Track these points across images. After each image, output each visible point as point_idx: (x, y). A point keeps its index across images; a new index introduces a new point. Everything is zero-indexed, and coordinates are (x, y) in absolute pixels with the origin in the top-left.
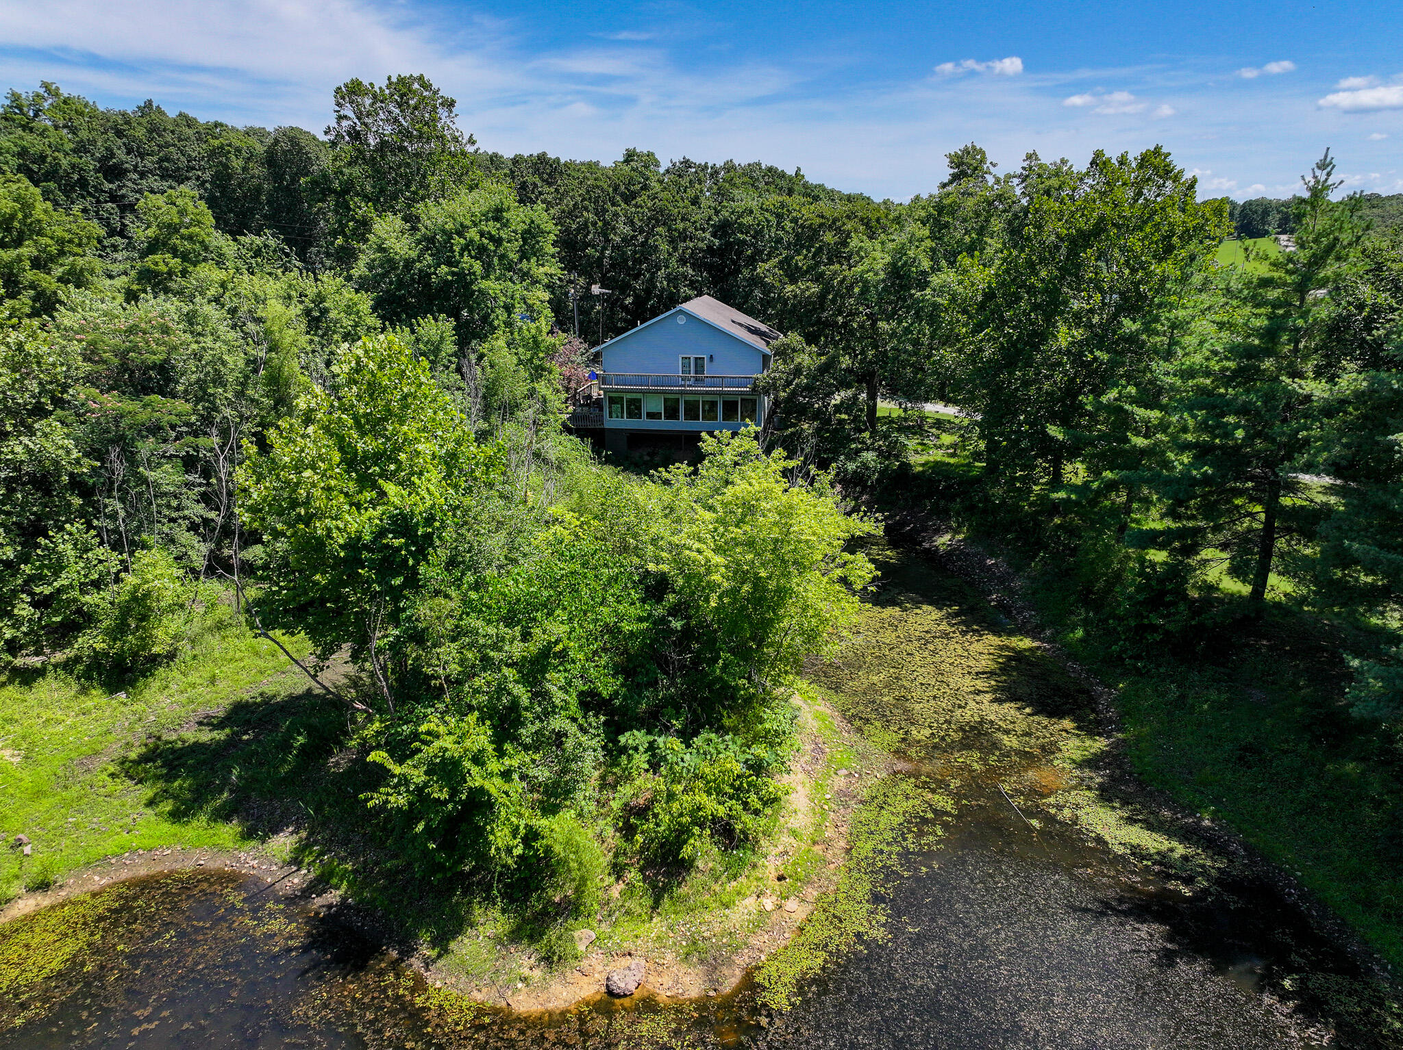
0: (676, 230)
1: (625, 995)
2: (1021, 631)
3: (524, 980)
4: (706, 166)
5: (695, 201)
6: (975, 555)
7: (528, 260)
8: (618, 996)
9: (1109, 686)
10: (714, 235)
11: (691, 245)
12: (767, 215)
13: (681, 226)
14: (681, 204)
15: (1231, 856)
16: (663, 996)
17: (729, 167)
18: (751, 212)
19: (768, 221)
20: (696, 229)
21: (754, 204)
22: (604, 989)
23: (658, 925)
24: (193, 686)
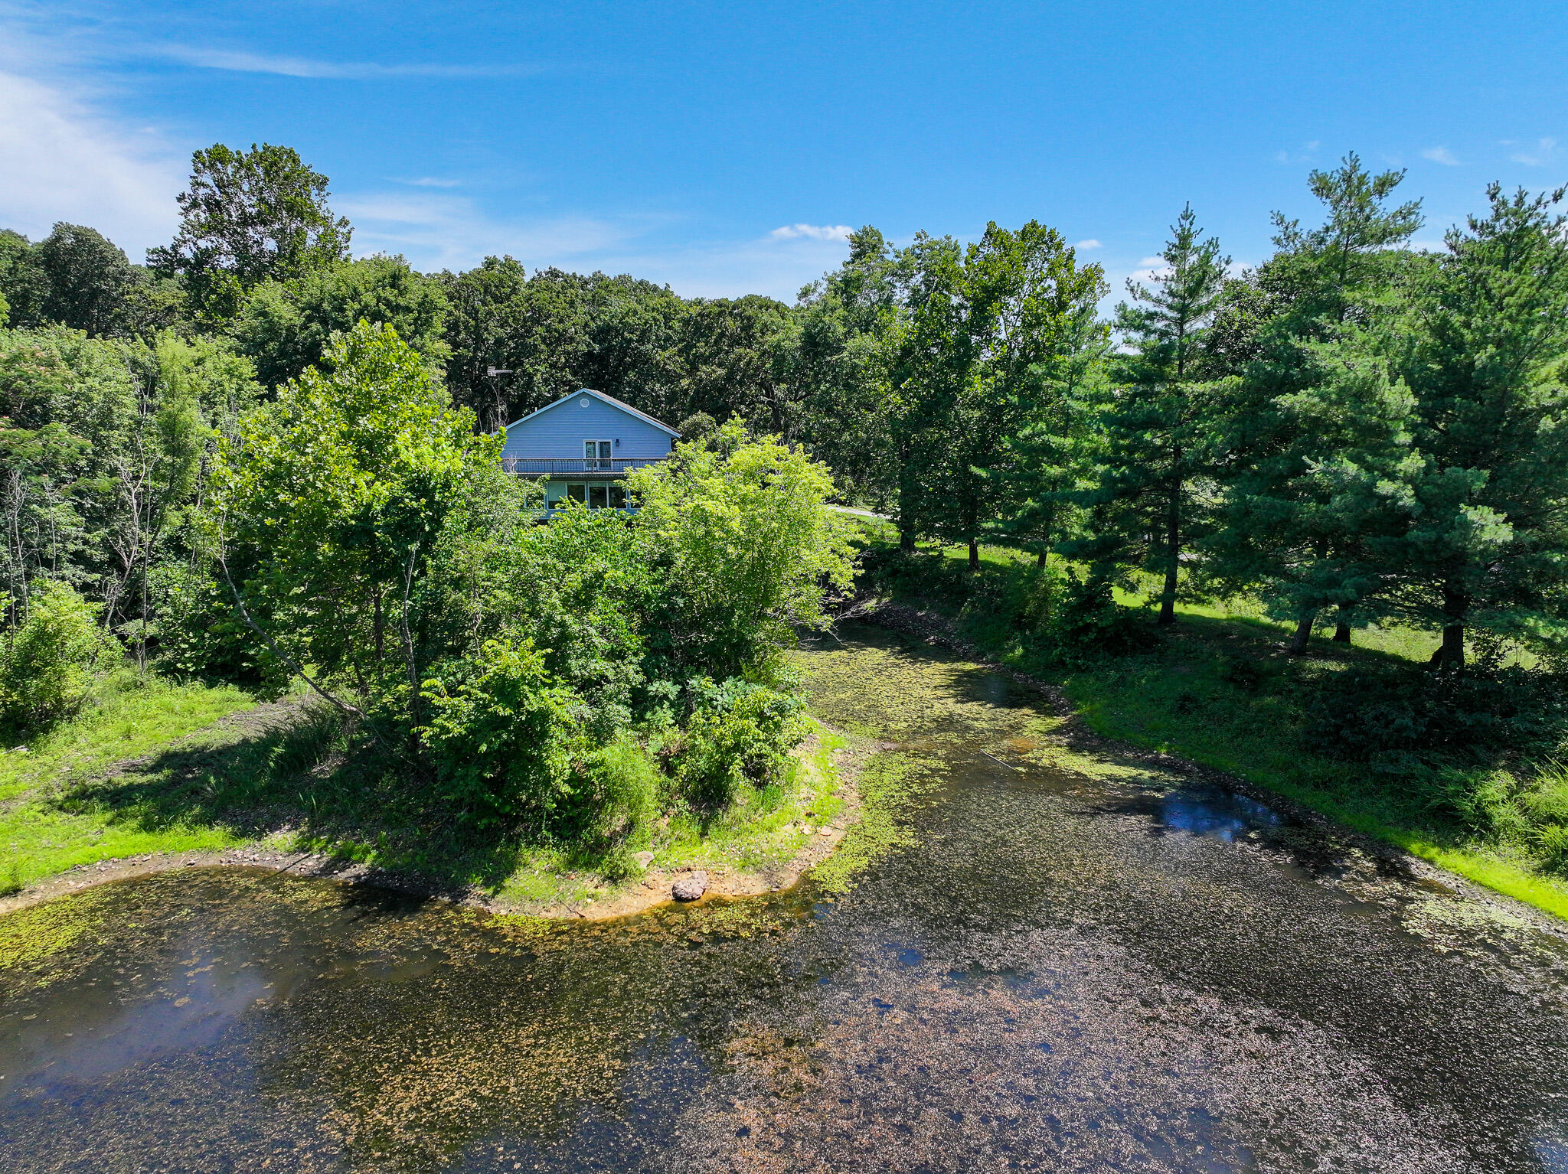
0: (555, 331)
1: (693, 899)
2: (964, 658)
3: (592, 896)
4: (574, 276)
6: (905, 611)
7: (422, 336)
8: (687, 900)
9: (1056, 684)
10: (594, 339)
12: (654, 315)
15: (1188, 773)
16: (728, 896)
17: (598, 278)
18: (636, 312)
19: (654, 320)
22: (671, 898)
23: (708, 848)
24: (107, 739)
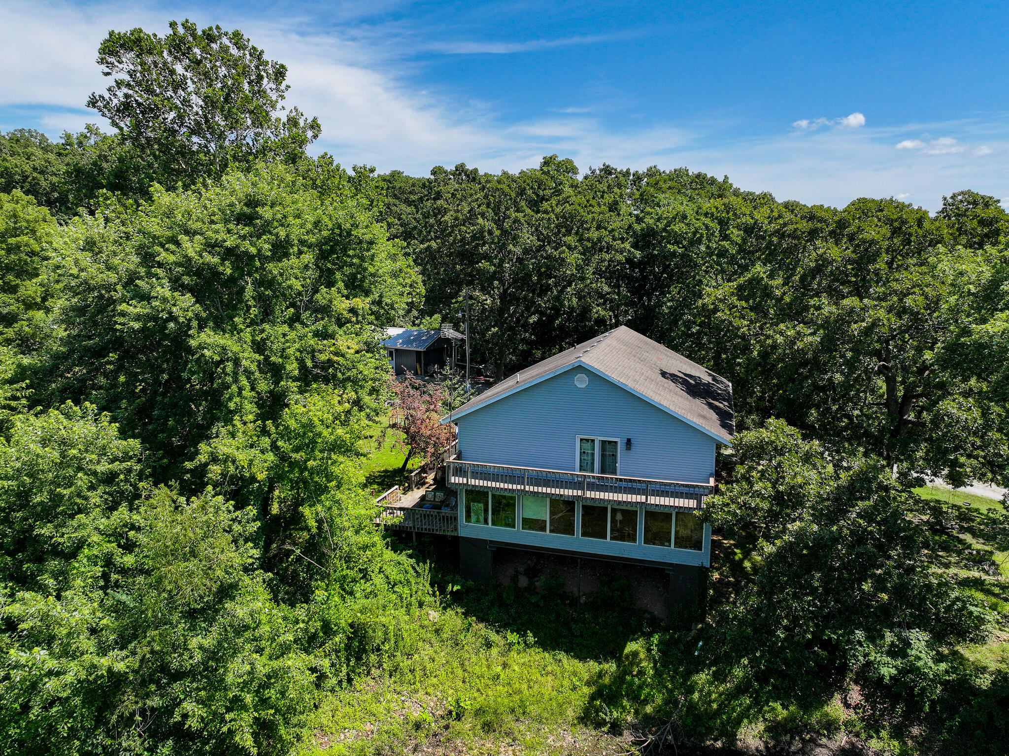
0: (588, 240)
4: (628, 173)
5: (614, 207)
10: (635, 246)
11: (608, 257)
12: (707, 221)
13: (594, 234)
14: (596, 209)
17: (652, 173)
18: (684, 217)
19: (707, 227)
20: (614, 239)
21: (689, 209)
